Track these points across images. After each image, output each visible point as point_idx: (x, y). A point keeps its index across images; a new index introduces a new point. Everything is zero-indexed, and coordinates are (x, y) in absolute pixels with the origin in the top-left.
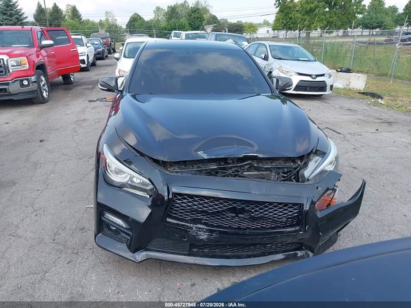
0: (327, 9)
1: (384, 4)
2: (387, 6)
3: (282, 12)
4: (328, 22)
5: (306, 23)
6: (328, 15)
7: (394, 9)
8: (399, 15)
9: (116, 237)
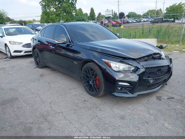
0: (65, 14)
1: (83, 12)
2: (84, 13)
3: (46, 15)
4: (67, 19)
5: (58, 19)
6: (66, 16)
7: (87, 14)
8: (89, 17)
9: (122, 92)
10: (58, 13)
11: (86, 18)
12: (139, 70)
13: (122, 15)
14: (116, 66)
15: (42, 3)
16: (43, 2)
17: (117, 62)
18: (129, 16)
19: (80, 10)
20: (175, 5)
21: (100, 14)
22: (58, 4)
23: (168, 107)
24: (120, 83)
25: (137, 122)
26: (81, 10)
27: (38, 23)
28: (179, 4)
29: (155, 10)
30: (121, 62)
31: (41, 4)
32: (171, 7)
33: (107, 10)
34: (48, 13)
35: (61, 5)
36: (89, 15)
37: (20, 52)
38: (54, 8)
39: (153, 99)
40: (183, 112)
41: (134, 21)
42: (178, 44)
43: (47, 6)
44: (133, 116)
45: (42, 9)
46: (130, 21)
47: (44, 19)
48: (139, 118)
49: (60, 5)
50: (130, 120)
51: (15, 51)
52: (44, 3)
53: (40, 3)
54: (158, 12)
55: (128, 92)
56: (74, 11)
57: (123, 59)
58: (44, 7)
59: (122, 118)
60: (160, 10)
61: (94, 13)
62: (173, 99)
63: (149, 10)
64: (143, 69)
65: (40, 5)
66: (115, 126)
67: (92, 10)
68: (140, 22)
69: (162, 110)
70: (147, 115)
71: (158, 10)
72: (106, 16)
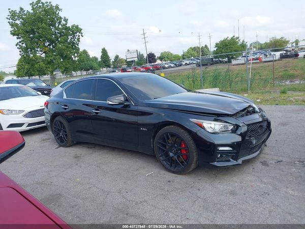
0: (62, 60)
1: (89, 56)
2: (91, 57)
3: (29, 63)
4: (66, 68)
6: (64, 63)
7: (96, 59)
8: (100, 62)
9: (224, 160)
10: (49, 60)
11: (95, 65)
12: (239, 128)
13: (151, 57)
14: (211, 126)
15: (20, 45)
16: (22, 44)
17: (211, 121)
18: (161, 58)
19: (85, 52)
20: (226, 39)
21: (117, 57)
22: (49, 45)
23: (282, 172)
24: (221, 149)
25: (255, 196)
26: (87, 52)
27: (13, 77)
28: (232, 38)
29: (199, 48)
30: (216, 120)
31: (18, 46)
32: (222, 42)
33: (128, 51)
34: (31, 60)
35: (53, 47)
36: (99, 59)
37: (20, 125)
38: (41, 51)
39: (258, 165)
40: (302, 174)
41: (172, 65)
42: (246, 94)
43: (31, 49)
44: (245, 189)
45: (20, 54)
46: (166, 66)
47: (22, 70)
48: (255, 191)
49: (51, 47)
50: (245, 194)
51: (11, 126)
52: (24, 45)
53: (16, 45)
54: (204, 50)
55: (231, 160)
56: (76, 55)
57: (217, 116)
58: (25, 50)
59: (233, 193)
60: (206, 46)
61: (108, 56)
62: (282, 163)
63: (191, 48)
64: (244, 126)
65: (18, 48)
66: (230, 205)
67: (104, 52)
68: (181, 66)
69: (276, 177)
70: (262, 186)
71: (202, 47)
72: (128, 60)
